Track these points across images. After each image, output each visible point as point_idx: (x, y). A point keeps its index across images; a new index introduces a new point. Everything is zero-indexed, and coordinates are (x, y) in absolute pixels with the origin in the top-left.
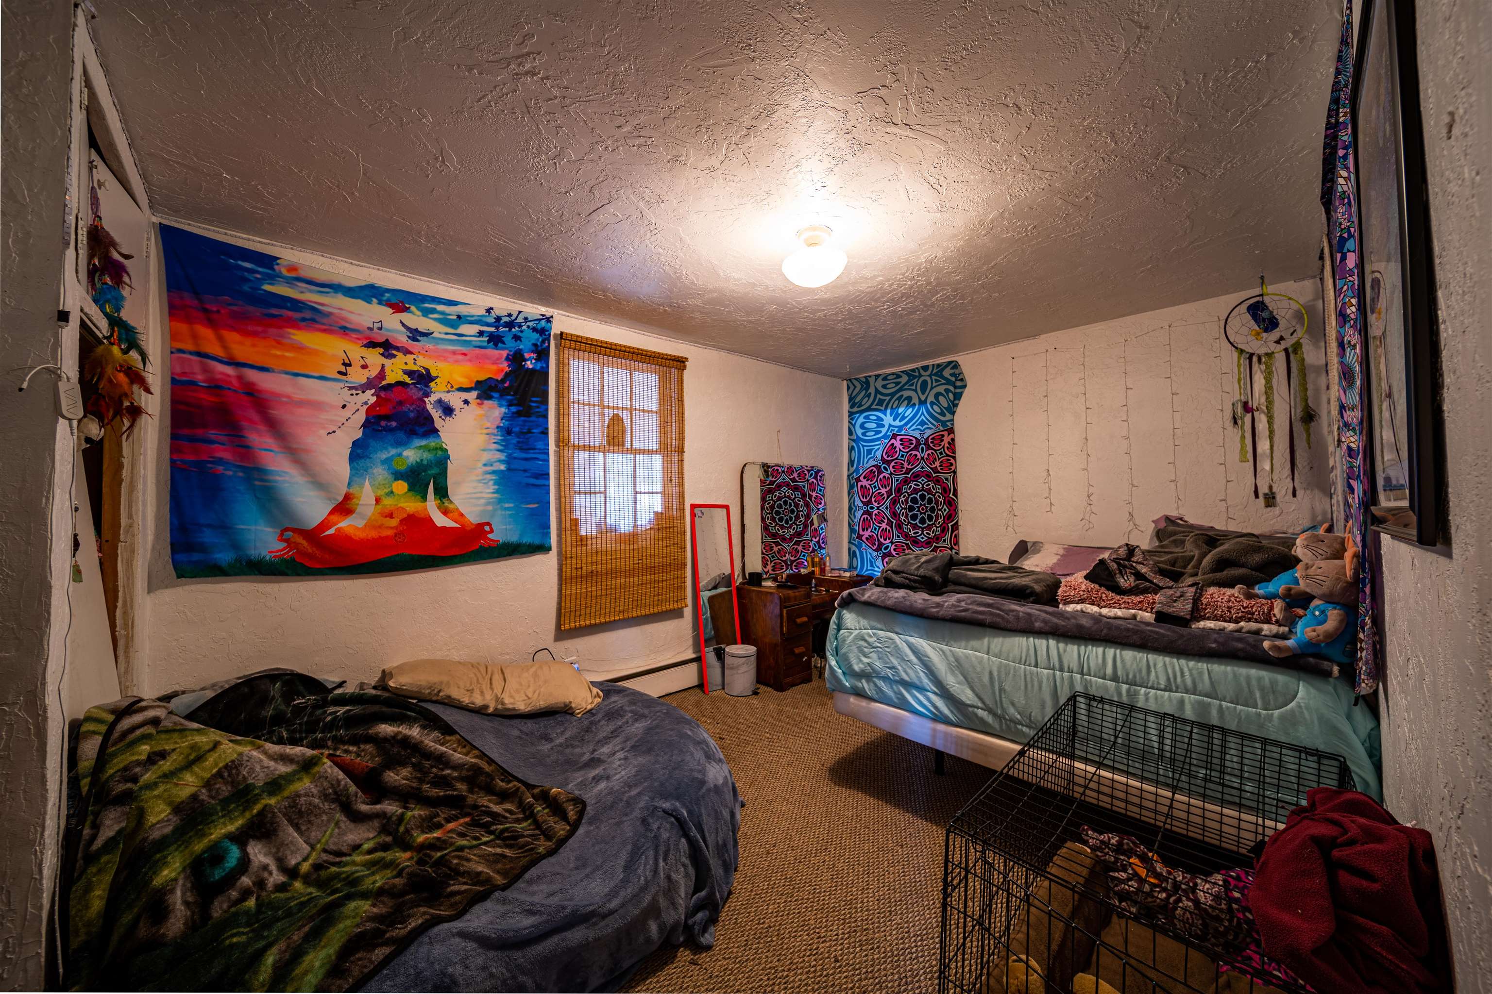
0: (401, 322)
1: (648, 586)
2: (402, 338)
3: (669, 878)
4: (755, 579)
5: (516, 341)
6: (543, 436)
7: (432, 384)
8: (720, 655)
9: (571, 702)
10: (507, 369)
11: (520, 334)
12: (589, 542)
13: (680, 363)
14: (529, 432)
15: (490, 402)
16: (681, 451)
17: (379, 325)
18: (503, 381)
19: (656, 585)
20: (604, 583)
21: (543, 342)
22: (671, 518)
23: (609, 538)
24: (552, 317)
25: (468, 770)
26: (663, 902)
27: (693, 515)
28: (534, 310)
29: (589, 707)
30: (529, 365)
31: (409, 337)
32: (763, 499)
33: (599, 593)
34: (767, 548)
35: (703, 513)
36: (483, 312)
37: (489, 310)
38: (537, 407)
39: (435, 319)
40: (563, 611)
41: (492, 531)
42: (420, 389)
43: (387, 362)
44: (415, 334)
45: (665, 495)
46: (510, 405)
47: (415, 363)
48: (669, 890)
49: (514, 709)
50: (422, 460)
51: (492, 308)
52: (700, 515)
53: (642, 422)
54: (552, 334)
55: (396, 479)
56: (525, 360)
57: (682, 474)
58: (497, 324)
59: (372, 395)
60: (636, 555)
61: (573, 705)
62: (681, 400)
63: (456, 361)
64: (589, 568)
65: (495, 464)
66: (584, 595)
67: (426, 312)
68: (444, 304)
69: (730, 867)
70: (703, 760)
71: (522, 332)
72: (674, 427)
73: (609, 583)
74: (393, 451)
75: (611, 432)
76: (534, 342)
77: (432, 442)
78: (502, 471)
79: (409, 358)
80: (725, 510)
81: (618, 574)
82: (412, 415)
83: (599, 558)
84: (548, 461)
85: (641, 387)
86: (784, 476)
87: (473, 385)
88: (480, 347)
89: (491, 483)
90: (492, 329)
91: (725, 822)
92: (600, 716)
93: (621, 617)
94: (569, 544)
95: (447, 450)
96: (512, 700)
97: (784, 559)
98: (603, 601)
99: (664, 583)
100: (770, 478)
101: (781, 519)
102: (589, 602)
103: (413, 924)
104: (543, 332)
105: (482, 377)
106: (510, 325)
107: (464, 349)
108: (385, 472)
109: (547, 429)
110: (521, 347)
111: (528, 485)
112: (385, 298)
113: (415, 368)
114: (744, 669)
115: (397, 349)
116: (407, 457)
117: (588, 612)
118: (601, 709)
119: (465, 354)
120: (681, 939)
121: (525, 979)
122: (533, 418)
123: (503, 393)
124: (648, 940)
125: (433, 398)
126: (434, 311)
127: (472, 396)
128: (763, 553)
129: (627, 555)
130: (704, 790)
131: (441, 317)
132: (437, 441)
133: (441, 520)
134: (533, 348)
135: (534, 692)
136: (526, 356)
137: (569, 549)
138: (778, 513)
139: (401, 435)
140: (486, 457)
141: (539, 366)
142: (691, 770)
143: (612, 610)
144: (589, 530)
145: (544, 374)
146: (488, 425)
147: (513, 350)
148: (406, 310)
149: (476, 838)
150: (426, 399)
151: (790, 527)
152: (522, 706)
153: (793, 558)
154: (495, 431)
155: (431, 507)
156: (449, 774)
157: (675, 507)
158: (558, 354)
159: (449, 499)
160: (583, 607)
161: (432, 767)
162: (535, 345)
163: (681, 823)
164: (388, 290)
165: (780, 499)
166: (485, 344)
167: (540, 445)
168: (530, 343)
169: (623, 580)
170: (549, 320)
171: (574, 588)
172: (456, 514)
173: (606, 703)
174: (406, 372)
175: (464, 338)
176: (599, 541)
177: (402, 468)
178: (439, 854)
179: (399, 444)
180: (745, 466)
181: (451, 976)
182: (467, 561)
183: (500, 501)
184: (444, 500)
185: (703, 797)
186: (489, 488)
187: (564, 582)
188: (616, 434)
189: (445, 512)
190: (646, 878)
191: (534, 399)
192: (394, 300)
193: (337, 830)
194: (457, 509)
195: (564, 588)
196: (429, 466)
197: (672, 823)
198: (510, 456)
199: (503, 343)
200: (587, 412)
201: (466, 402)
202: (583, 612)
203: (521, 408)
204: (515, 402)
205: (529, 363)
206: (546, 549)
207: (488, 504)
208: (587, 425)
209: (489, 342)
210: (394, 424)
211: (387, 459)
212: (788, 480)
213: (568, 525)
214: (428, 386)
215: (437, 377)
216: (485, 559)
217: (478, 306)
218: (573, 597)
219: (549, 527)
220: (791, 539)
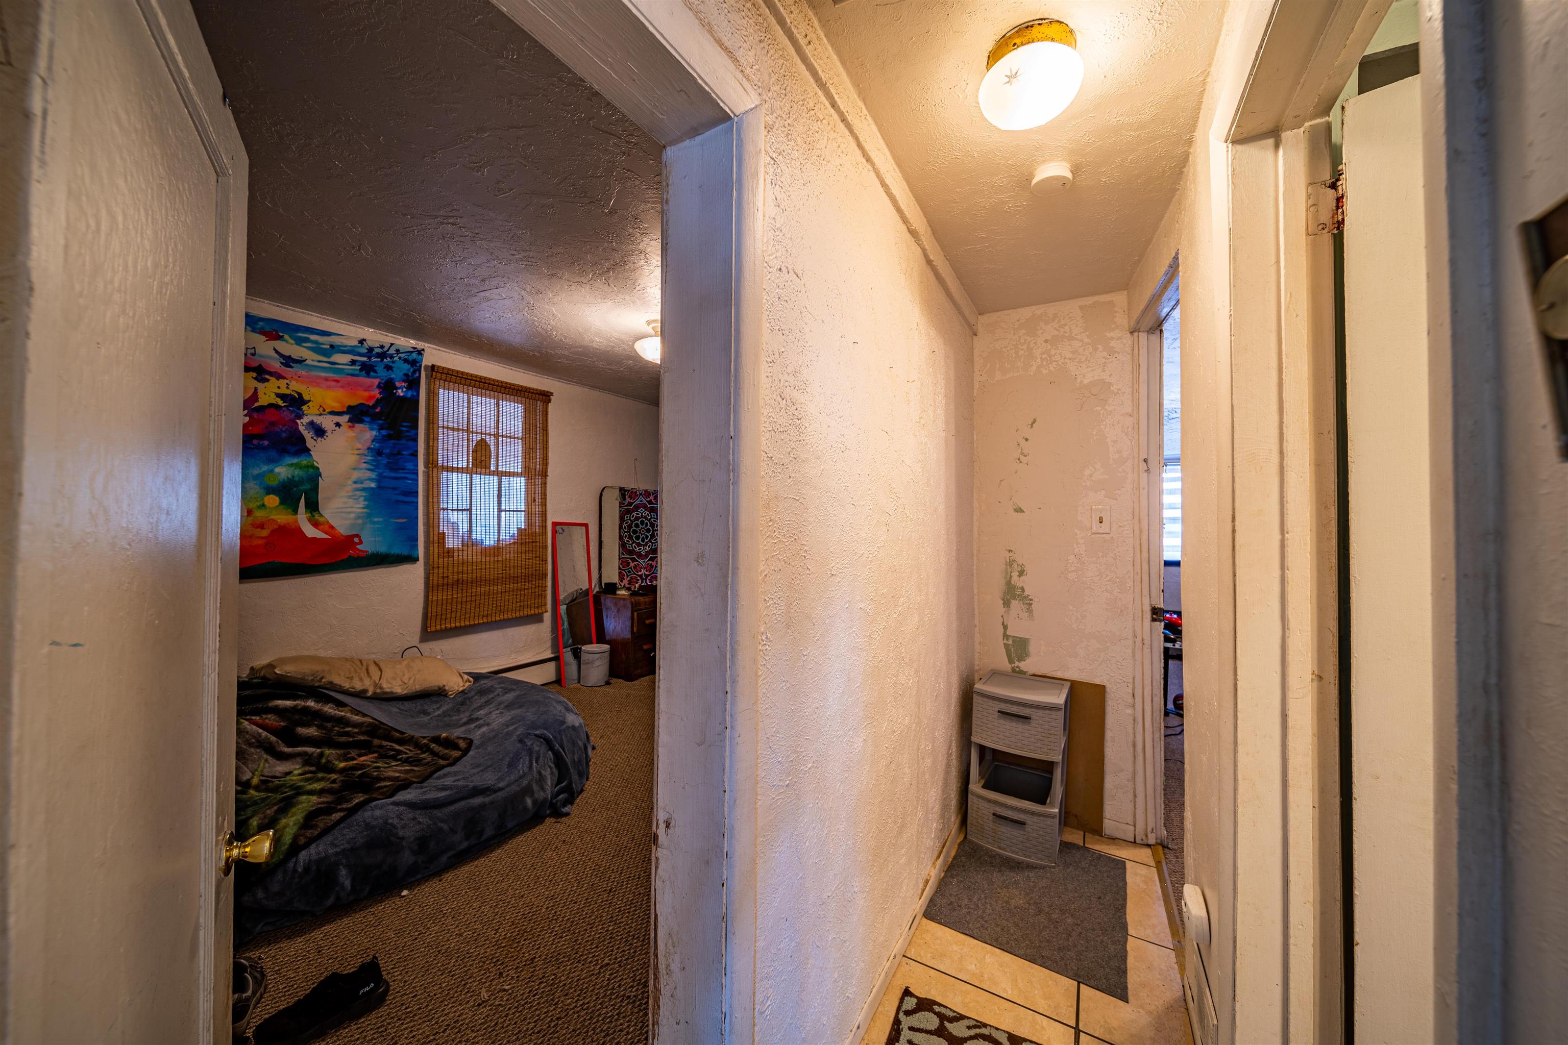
0: (274, 349)
1: (511, 593)
2: (276, 364)
3: (540, 773)
4: (611, 588)
5: (388, 370)
6: (413, 457)
7: (305, 408)
8: (577, 654)
9: (444, 686)
10: (379, 396)
11: (391, 364)
12: (456, 554)
13: (545, 397)
14: (399, 453)
15: (361, 425)
16: (544, 474)
17: (253, 351)
18: (374, 406)
19: (519, 593)
20: (469, 591)
21: (414, 372)
22: (533, 534)
23: (475, 551)
24: (423, 350)
25: (366, 726)
26: (535, 787)
27: (554, 532)
28: (407, 343)
29: (461, 689)
30: (400, 393)
31: (282, 363)
32: (622, 519)
33: (464, 599)
34: (624, 564)
35: (563, 531)
36: (356, 343)
37: (362, 342)
38: (408, 431)
39: (307, 348)
40: (429, 615)
41: (361, 542)
42: (292, 412)
43: (261, 386)
44: (288, 361)
45: (528, 514)
46: (381, 428)
47: (288, 388)
48: (540, 781)
49: (392, 693)
50: (293, 477)
51: (364, 340)
52: (561, 531)
53: (508, 448)
54: (423, 365)
55: (268, 493)
56: (397, 388)
57: (545, 495)
58: (369, 354)
59: (245, 415)
60: (500, 565)
61: (447, 688)
62: (545, 430)
63: (329, 387)
64: (456, 577)
65: (365, 482)
66: (450, 601)
67: (300, 341)
68: (318, 334)
69: (584, 775)
70: (563, 710)
71: (393, 362)
72: (538, 454)
73: (474, 590)
74: (265, 468)
75: (479, 456)
76: (405, 372)
77: (303, 461)
78: (373, 489)
79: (282, 383)
80: (584, 528)
81: (483, 583)
82: (284, 435)
83: (465, 568)
84: (417, 480)
85: (508, 417)
86: (641, 498)
87: (345, 410)
88: (352, 375)
89: (362, 499)
90: (365, 359)
91: (580, 748)
92: (473, 693)
93: (485, 621)
94: (436, 555)
95: (318, 468)
96: (389, 686)
97: (640, 573)
98: (468, 606)
99: (526, 591)
100: (628, 500)
101: (638, 538)
102: (454, 607)
103: (357, 801)
104: (415, 364)
105: (354, 402)
106: (382, 356)
107: (336, 376)
108: (257, 487)
109: (417, 451)
110: (393, 376)
111: (397, 502)
112: (258, 327)
113: (288, 392)
114: (597, 663)
115: (271, 374)
116: (279, 474)
117: (453, 615)
118: (472, 689)
119: (337, 381)
120: (548, 812)
121: (442, 825)
122: (403, 441)
123: (374, 418)
124: (525, 809)
125: (305, 420)
126: (307, 340)
127: (344, 419)
128: (620, 568)
129: (492, 566)
130: (564, 726)
131: (314, 345)
132: (309, 459)
133: (310, 531)
134: (405, 378)
135: (410, 679)
136: (397, 384)
137: (436, 559)
138: (635, 532)
139: (273, 454)
140: (356, 475)
141: (409, 394)
142: (555, 715)
143: (477, 614)
144: (456, 543)
145: (415, 401)
146: (359, 446)
147: (385, 379)
148: (280, 338)
149: (387, 763)
150: (298, 421)
151: (646, 545)
152: (399, 690)
153: (647, 573)
154: (366, 452)
155: (302, 520)
156: (350, 731)
157: (537, 524)
158: (428, 384)
159: (319, 513)
160: (449, 611)
161: (334, 727)
162: (406, 375)
163: (548, 741)
164: (262, 319)
165: (637, 519)
166: (358, 372)
167: (409, 466)
168: (401, 374)
169: (487, 588)
170: (420, 352)
171: (440, 594)
172: (326, 527)
173: (476, 685)
174: (278, 395)
175: (337, 366)
176: (465, 553)
177: (274, 483)
178: (360, 772)
179: (271, 461)
180: (604, 489)
181: (391, 824)
182: (337, 570)
183: (369, 516)
184: (314, 514)
185: (564, 730)
186: (359, 504)
187: (431, 589)
188: (483, 458)
189: (316, 525)
190: (523, 772)
191: (404, 424)
192: (267, 329)
193: (267, 765)
194: (328, 522)
195: (430, 594)
196: (301, 482)
197: (541, 742)
198: (380, 475)
199: (375, 372)
200: (456, 438)
201: (338, 425)
202: (449, 616)
203: (392, 432)
204: (386, 426)
205: (400, 391)
206: (412, 559)
207: (358, 518)
208: (456, 449)
209: (361, 370)
210: (266, 443)
211: (258, 475)
212: (645, 502)
213: (436, 538)
214: (301, 409)
215: (310, 401)
216: (354, 568)
217: (350, 338)
218: (440, 602)
219: (417, 540)
220: (647, 556)
